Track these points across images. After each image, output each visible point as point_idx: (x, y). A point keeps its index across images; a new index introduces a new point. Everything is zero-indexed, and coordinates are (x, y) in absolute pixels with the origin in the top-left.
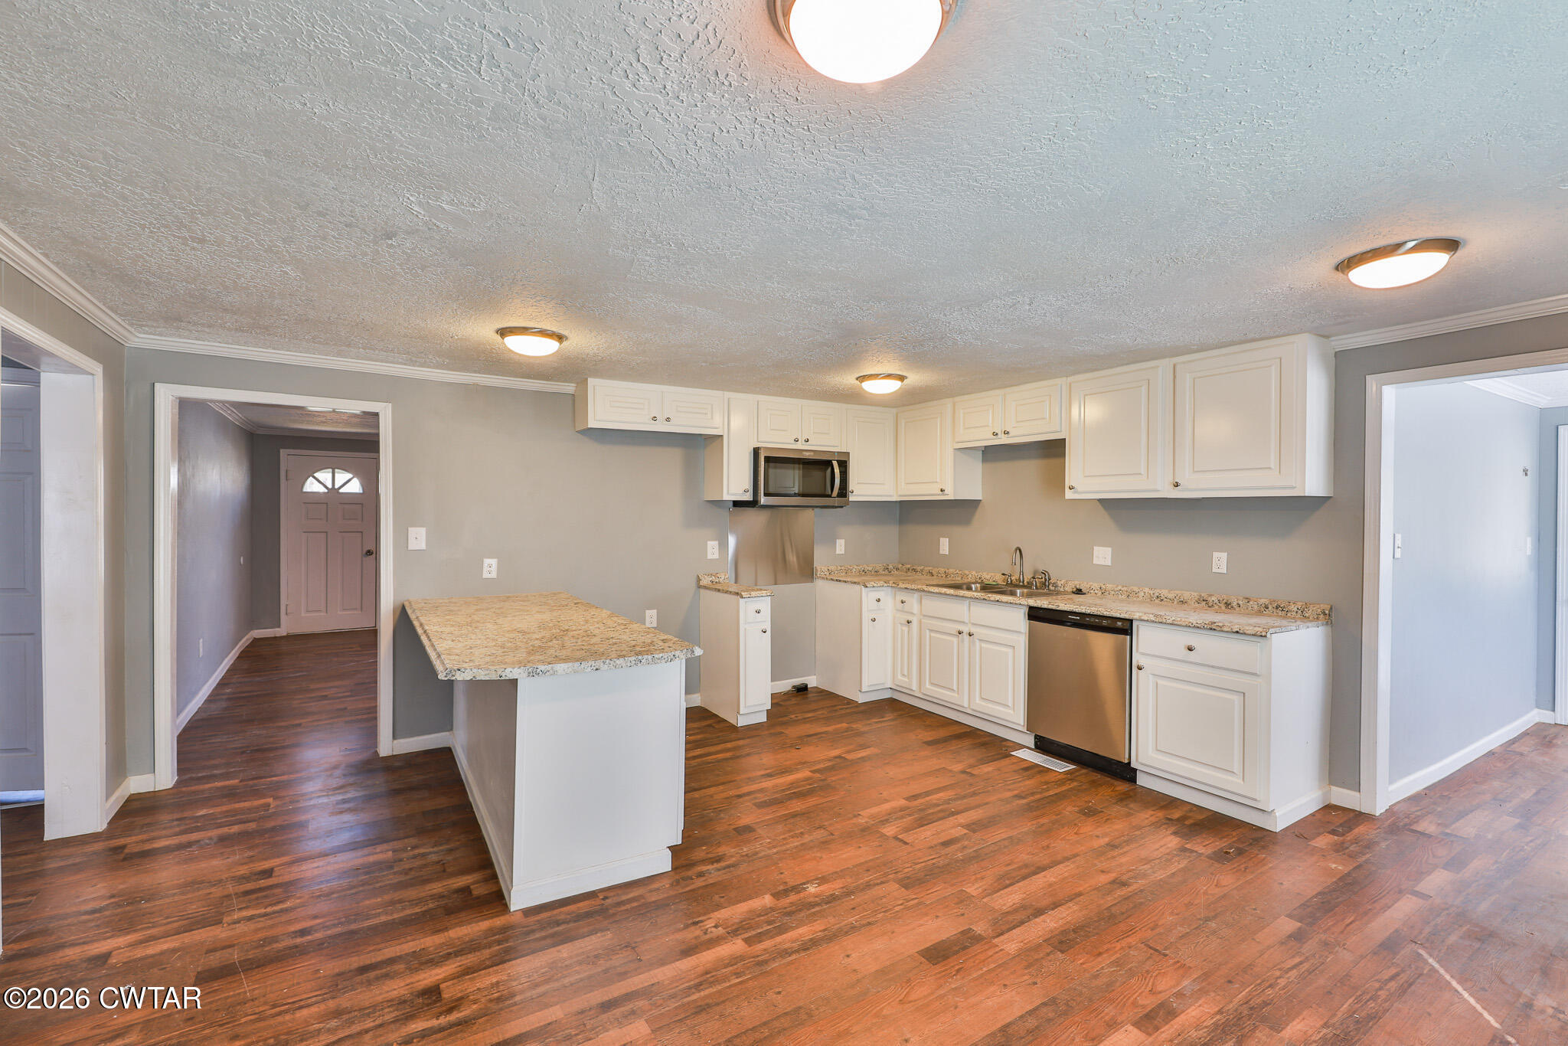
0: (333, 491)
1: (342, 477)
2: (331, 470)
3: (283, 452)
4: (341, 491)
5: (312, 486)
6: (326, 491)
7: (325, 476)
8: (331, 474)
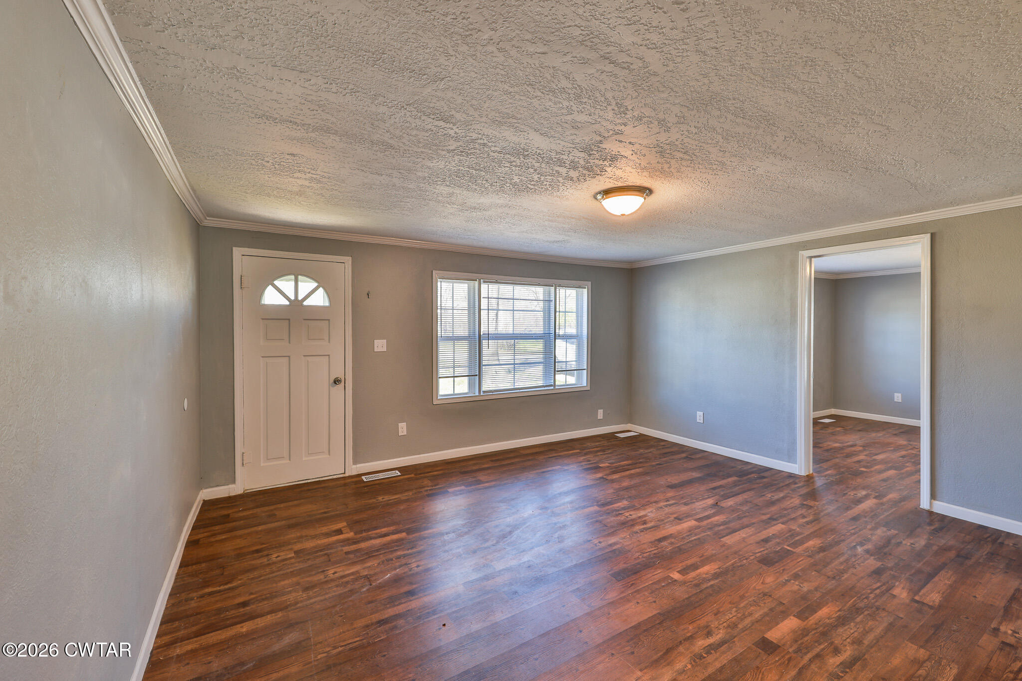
0: (296, 304)
1: (306, 286)
2: (293, 277)
3: (237, 252)
4: (305, 303)
5: (271, 297)
6: (287, 303)
7: (286, 284)
8: (293, 283)
